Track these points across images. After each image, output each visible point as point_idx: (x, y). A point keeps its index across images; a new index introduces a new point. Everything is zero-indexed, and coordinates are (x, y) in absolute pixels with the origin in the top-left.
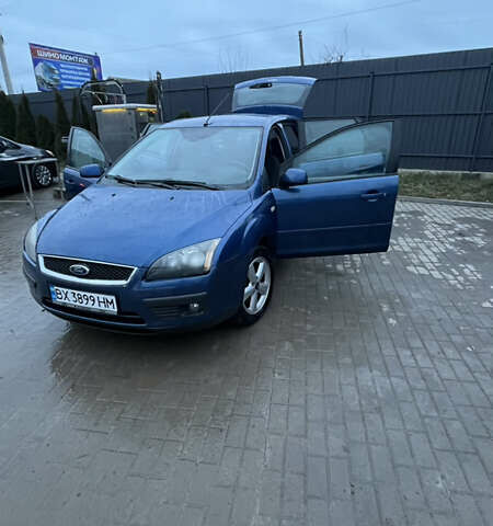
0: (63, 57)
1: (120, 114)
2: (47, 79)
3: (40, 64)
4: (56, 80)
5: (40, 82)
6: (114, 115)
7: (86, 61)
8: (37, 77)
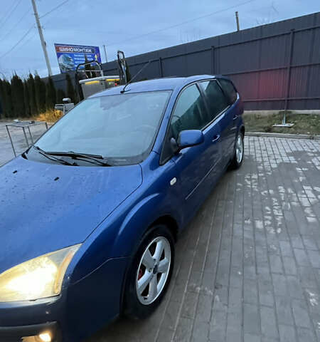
0: (76, 50)
1: (95, 84)
2: (66, 65)
3: (62, 56)
4: (71, 65)
5: (62, 67)
6: (91, 85)
7: (90, 51)
8: (60, 65)
